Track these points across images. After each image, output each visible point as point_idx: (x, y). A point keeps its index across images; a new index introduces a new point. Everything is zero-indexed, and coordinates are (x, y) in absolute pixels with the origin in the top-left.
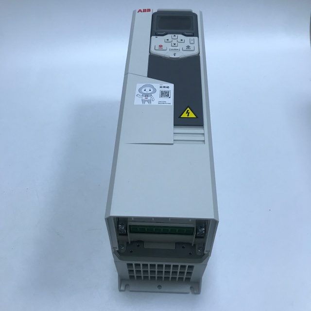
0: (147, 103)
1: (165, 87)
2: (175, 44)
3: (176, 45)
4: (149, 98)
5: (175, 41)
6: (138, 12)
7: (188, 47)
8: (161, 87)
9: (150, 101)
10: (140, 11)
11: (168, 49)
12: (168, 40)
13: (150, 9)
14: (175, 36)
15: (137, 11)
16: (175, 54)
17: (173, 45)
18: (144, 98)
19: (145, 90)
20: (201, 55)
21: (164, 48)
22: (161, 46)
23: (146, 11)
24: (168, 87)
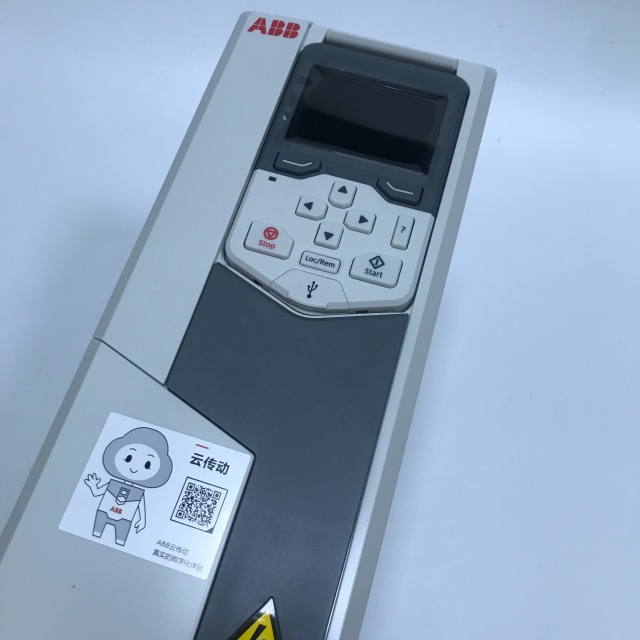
0: (108, 537)
1: (210, 463)
2: (328, 236)
3: (333, 241)
4: (128, 510)
5: (334, 221)
6: (251, 30)
7: (377, 262)
8: (195, 461)
9: (123, 529)
10: (260, 25)
11: (296, 256)
12: (309, 206)
13: (297, 27)
14: (343, 190)
15: (250, 22)
16: (312, 288)
17: (321, 238)
18: (109, 502)
19: (129, 459)
20: (416, 313)
21: (281, 245)
22: (271, 233)
23: (278, 33)
24: (223, 468)
